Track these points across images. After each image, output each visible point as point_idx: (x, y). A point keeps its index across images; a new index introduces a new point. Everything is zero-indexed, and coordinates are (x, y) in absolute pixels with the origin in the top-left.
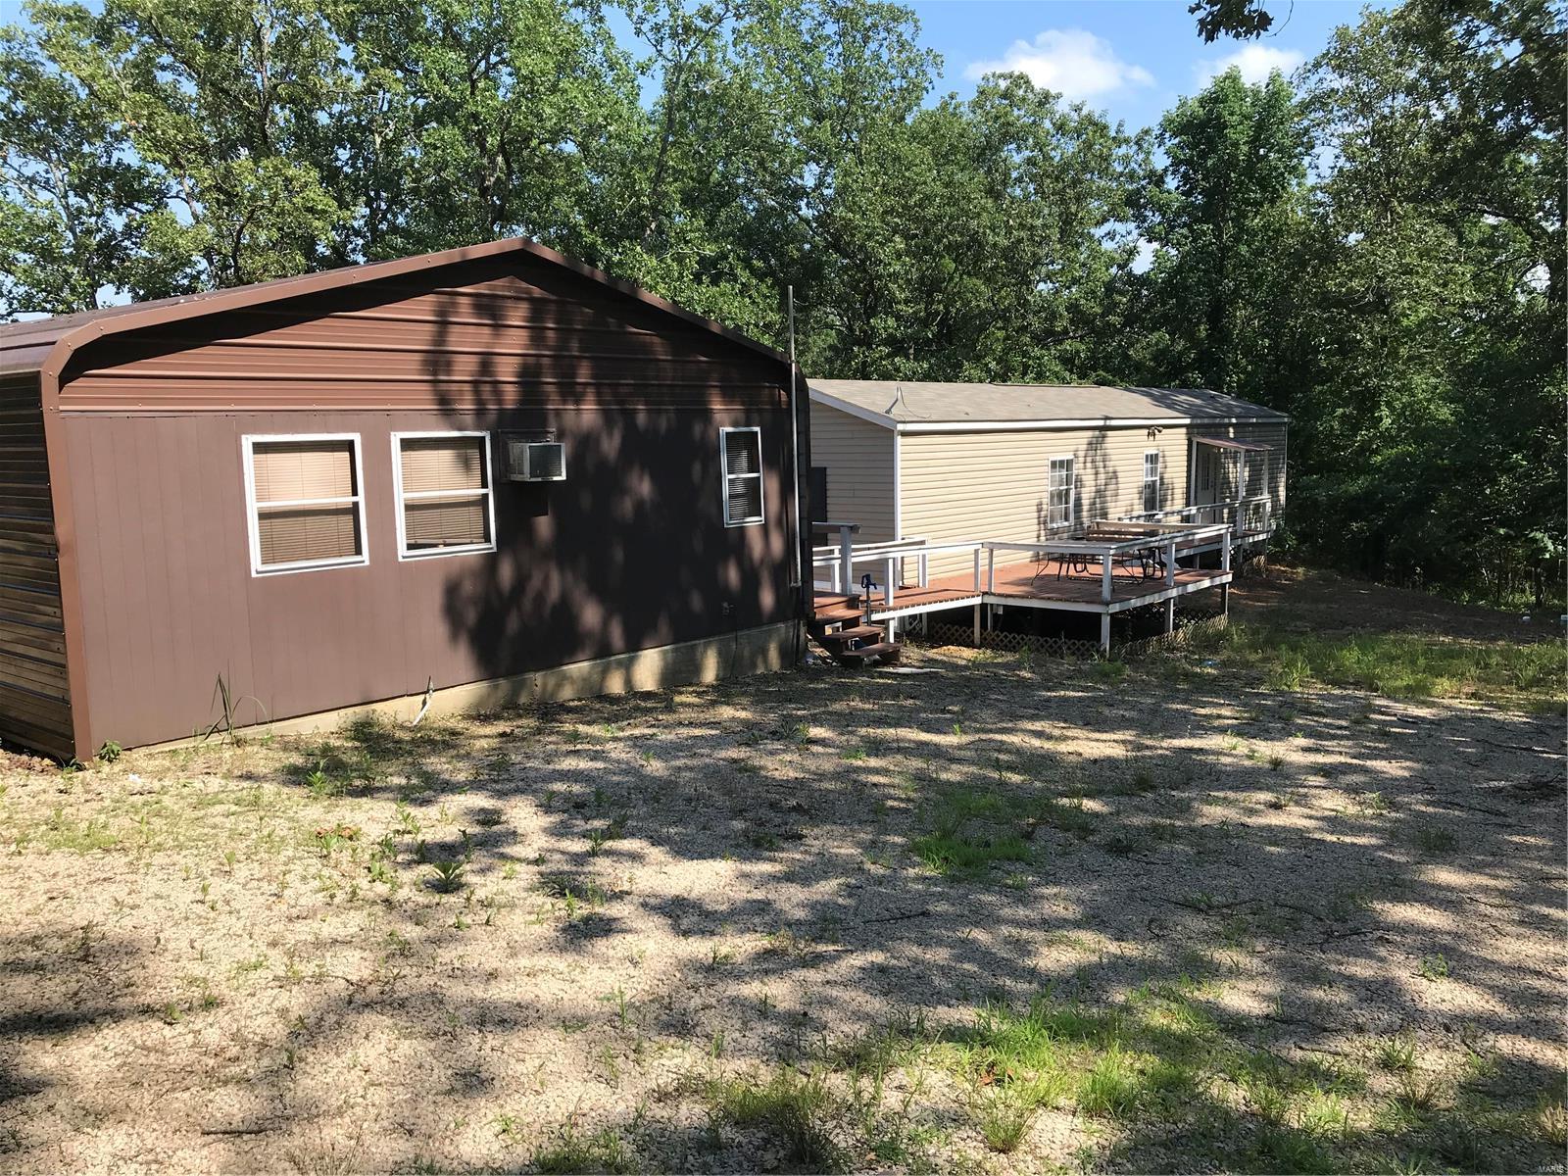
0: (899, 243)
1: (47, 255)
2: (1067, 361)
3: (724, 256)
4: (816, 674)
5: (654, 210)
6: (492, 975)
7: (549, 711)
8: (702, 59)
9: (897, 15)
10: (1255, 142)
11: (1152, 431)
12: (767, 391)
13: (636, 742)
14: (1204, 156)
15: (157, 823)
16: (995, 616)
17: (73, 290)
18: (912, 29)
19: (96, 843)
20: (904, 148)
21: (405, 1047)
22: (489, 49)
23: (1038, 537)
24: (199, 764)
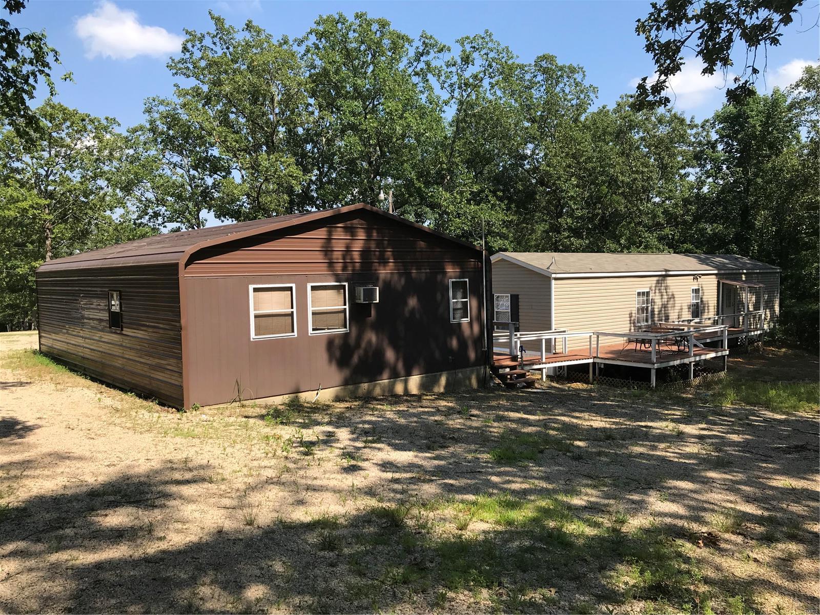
0: (574, 181)
1: (180, 197)
2: (661, 239)
3: (482, 191)
4: (492, 390)
5: (449, 171)
6: (315, 478)
7: (368, 399)
8: (474, 97)
9: (573, 70)
10: (765, 125)
11: (695, 277)
12: (472, 263)
13: (399, 412)
14: (737, 132)
15: (211, 431)
16: (600, 368)
17: (190, 213)
18: (581, 76)
19: (190, 435)
20: (577, 134)
21: (281, 494)
22: (373, 99)
23: (630, 330)
24: (228, 413)
